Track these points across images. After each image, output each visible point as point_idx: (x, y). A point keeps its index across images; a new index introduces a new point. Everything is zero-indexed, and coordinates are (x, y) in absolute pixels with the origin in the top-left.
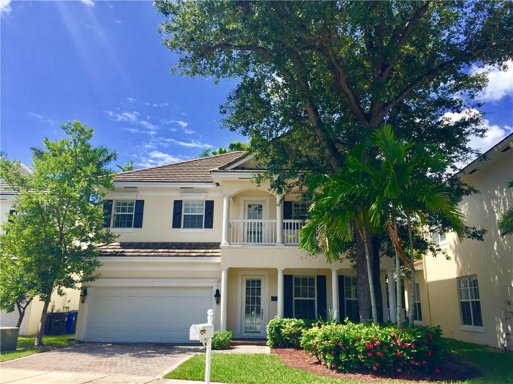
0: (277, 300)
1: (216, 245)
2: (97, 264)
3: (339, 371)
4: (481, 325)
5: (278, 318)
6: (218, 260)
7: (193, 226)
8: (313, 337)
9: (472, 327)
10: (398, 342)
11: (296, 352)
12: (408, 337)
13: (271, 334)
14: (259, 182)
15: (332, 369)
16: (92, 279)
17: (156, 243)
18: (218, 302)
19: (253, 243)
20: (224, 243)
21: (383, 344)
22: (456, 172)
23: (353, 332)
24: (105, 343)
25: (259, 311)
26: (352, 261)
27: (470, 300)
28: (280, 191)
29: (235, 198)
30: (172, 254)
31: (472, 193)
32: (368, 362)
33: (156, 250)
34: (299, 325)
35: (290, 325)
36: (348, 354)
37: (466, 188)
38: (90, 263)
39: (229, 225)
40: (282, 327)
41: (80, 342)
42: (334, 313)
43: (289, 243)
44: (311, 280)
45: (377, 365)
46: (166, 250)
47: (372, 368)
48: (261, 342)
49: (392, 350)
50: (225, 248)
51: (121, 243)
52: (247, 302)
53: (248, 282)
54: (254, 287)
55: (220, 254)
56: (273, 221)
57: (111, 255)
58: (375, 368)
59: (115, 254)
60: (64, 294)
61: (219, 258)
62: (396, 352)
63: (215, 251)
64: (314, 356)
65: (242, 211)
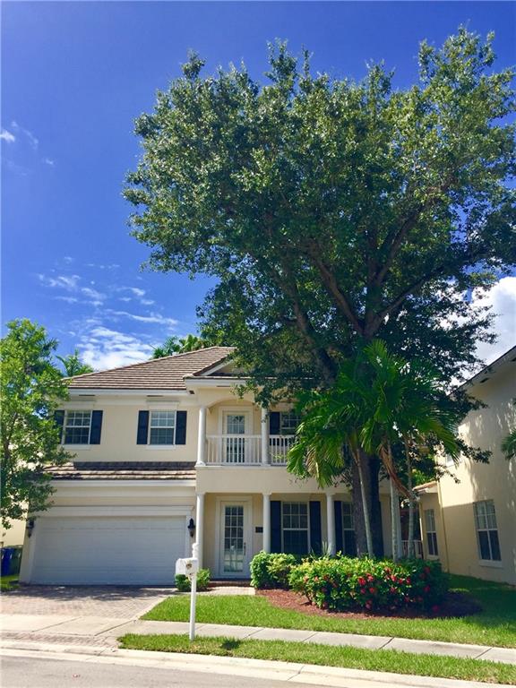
0: (262, 531)
1: (190, 465)
2: (50, 490)
3: (330, 611)
4: (500, 559)
5: (264, 554)
6: (193, 483)
7: (162, 442)
8: (303, 574)
9: (491, 562)
10: (392, 577)
11: (285, 593)
12: (403, 571)
13: (256, 573)
14: (241, 395)
15: (323, 608)
16: (43, 508)
17: (117, 463)
18: (193, 534)
19: (233, 463)
20: (199, 463)
21: (376, 580)
22: (463, 383)
23: (345, 567)
24: (58, 586)
25: (240, 546)
26: (348, 486)
27: (487, 530)
28: (265, 405)
29: (212, 410)
30: (137, 477)
31: (480, 407)
32: (361, 600)
33: (118, 472)
34: (288, 562)
35: (278, 560)
36: (339, 591)
37: (474, 402)
38: (41, 488)
39: (206, 442)
40: (269, 564)
41: (24, 585)
42: (329, 547)
43: (276, 463)
44: (303, 507)
45: (370, 602)
46: (130, 472)
47: (364, 606)
48: (244, 582)
49: (385, 585)
50: (200, 469)
51: (74, 463)
52: (227, 534)
53: (228, 511)
54: (234, 516)
55: (195, 476)
56: (258, 437)
57: (65, 478)
58: (368, 606)
59: (69, 477)
60: (10, 527)
61: (194, 481)
62: (390, 588)
63: (188, 472)
64: (305, 596)
65: (221, 424)
